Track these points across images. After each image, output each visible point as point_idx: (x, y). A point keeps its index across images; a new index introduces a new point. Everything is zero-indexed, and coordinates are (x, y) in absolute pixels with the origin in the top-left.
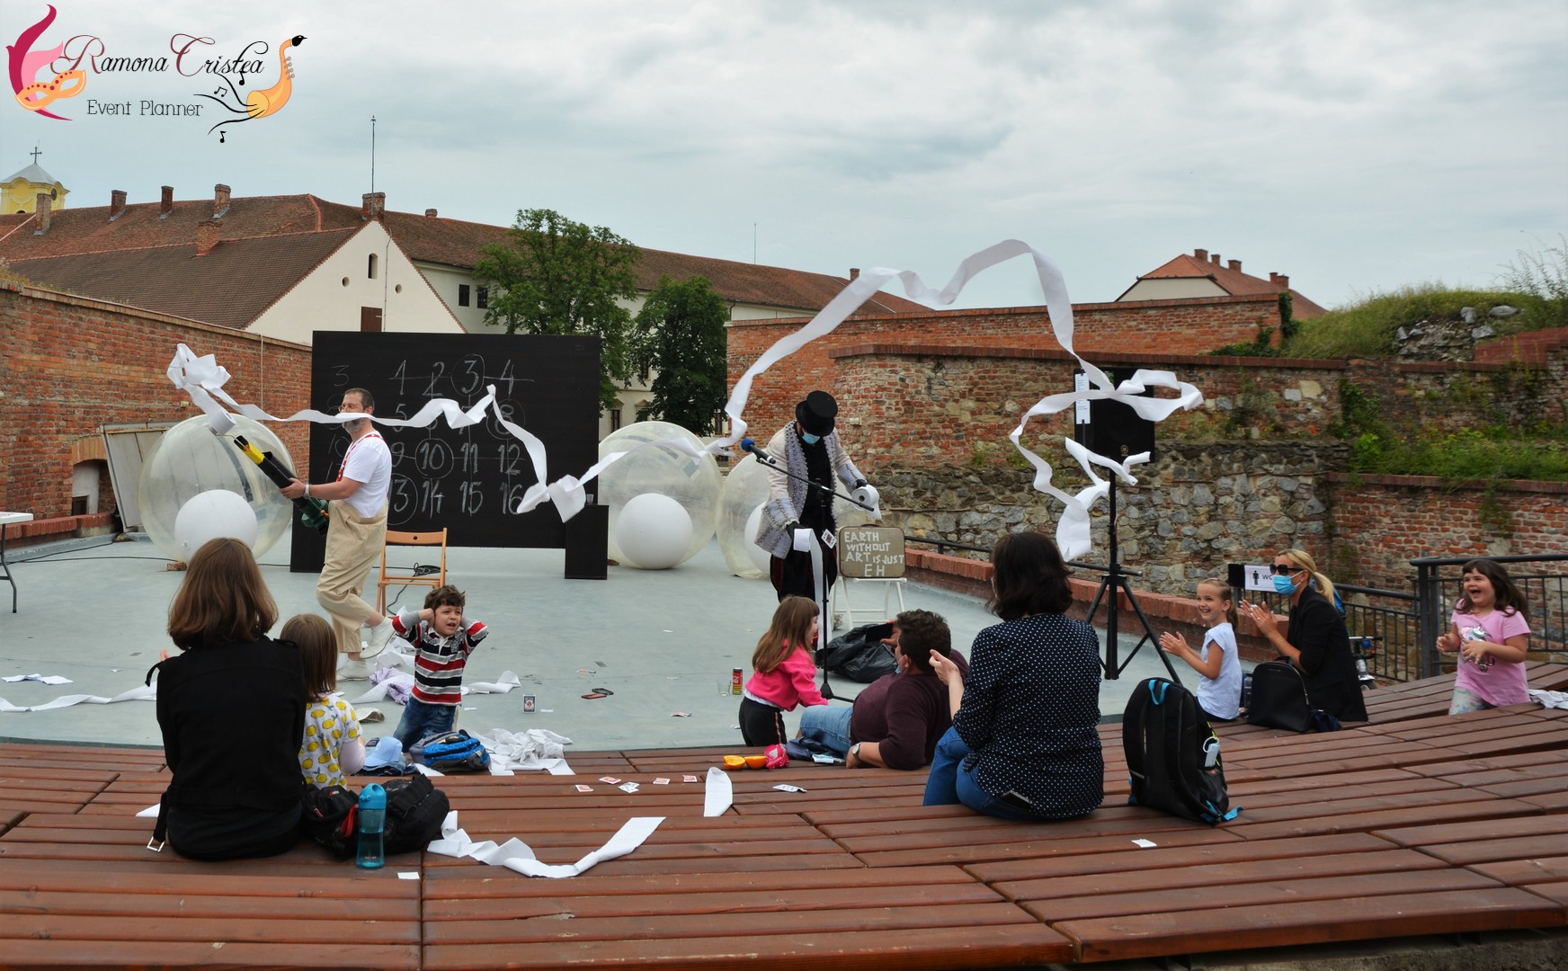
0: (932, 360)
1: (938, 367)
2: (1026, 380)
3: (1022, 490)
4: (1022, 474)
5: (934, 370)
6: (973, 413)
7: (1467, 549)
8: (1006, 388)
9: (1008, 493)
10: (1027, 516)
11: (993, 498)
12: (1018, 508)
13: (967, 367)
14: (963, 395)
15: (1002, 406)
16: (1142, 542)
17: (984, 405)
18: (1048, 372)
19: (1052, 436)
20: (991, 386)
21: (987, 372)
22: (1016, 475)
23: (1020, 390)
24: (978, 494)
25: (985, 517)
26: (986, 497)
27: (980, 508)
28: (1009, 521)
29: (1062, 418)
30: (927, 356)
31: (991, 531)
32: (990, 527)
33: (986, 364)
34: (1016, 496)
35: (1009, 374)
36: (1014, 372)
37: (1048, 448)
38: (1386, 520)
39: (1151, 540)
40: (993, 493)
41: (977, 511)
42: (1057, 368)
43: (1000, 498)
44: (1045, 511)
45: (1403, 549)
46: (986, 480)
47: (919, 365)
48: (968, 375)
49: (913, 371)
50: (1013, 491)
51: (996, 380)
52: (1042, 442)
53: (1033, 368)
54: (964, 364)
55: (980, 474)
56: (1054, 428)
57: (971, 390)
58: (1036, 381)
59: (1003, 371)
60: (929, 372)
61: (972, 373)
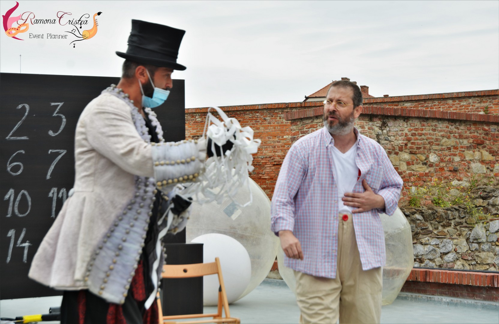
0: (380, 119)
1: (384, 125)
2: (443, 136)
3: (449, 225)
4: (449, 212)
5: (381, 128)
6: (408, 164)
8: (429, 143)
9: (440, 228)
10: (454, 246)
11: (431, 232)
12: (448, 240)
13: (403, 125)
14: (401, 149)
15: (427, 158)
17: (415, 157)
18: (457, 130)
19: (460, 182)
20: (420, 142)
21: (416, 130)
22: (446, 214)
23: (438, 145)
24: (422, 229)
25: (427, 248)
26: (427, 232)
27: (423, 241)
28: (442, 251)
29: (467, 167)
30: (376, 116)
31: (430, 260)
32: (430, 257)
33: (416, 123)
34: (446, 230)
35: (431, 132)
36: (434, 130)
37: (458, 192)
40: (431, 229)
41: (421, 243)
42: (462, 127)
43: (436, 232)
44: (465, 242)
46: (426, 218)
47: (371, 123)
48: (404, 132)
49: (366, 129)
50: (444, 226)
51: (423, 137)
52: (454, 187)
53: (447, 127)
54: (401, 123)
55: (422, 213)
56: (462, 176)
57: (406, 145)
58: (449, 138)
59: (427, 129)
60: (377, 129)
61: (406, 131)
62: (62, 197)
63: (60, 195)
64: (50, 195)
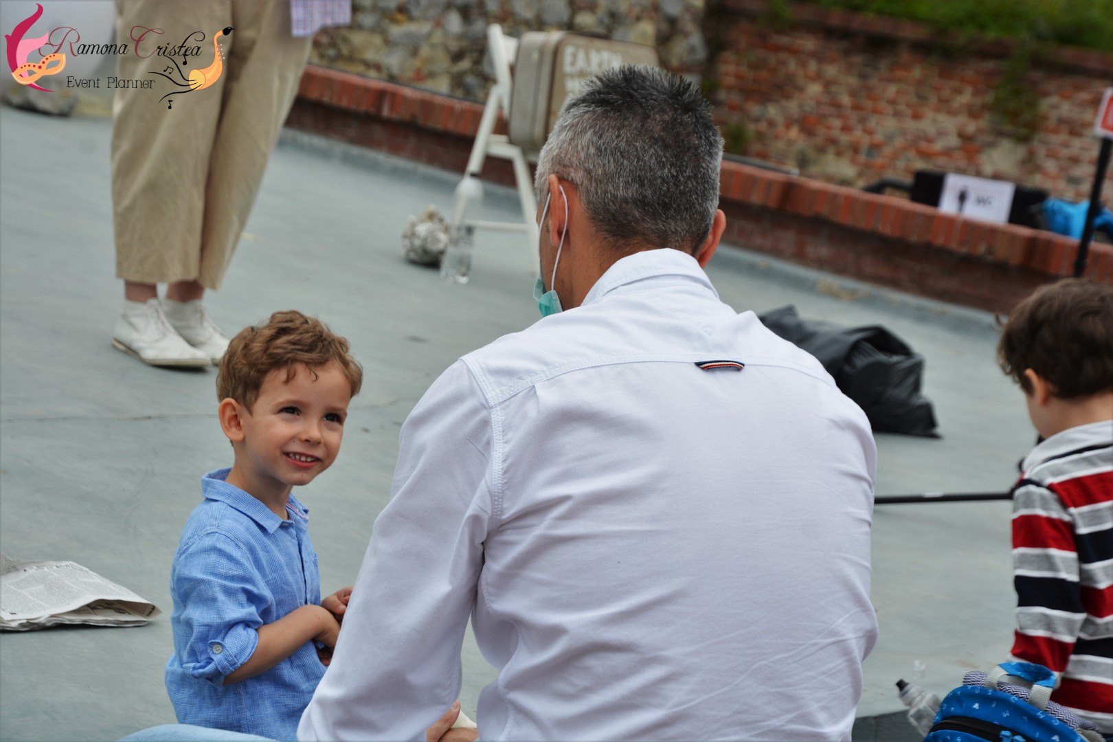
7: (947, 153)
16: (458, 81)
38: (815, 89)
39: (470, 80)
45: (833, 141)
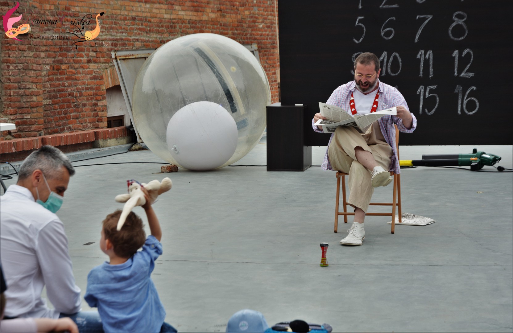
62: (429, 58)
63: (427, 57)
64: (418, 56)
